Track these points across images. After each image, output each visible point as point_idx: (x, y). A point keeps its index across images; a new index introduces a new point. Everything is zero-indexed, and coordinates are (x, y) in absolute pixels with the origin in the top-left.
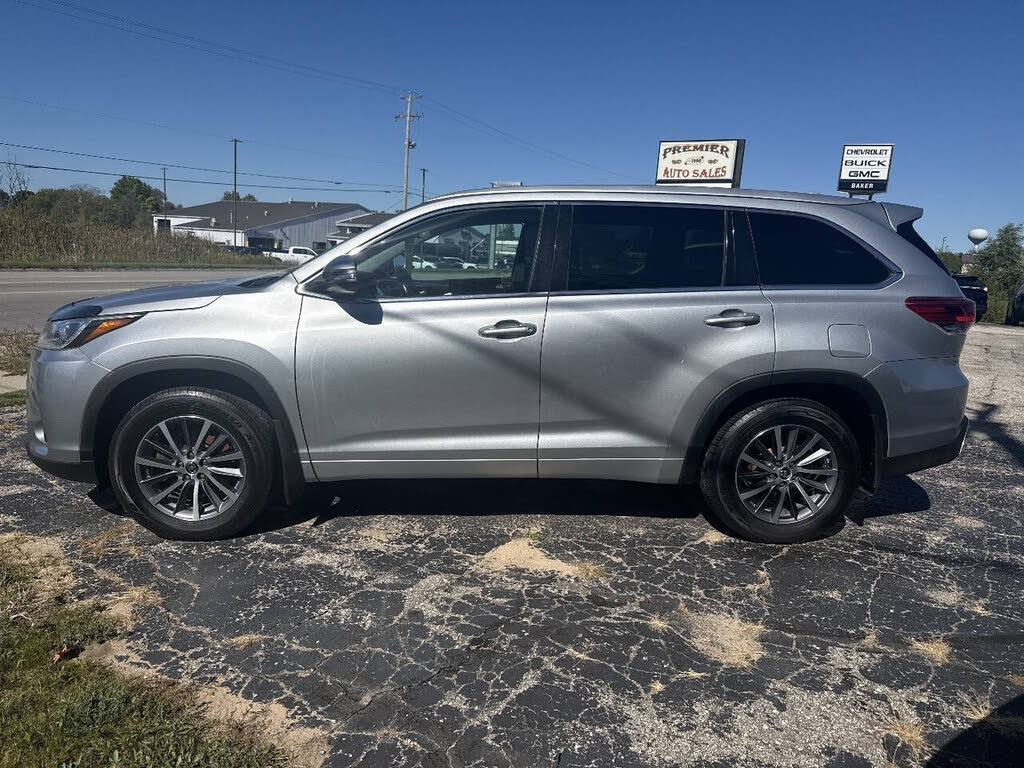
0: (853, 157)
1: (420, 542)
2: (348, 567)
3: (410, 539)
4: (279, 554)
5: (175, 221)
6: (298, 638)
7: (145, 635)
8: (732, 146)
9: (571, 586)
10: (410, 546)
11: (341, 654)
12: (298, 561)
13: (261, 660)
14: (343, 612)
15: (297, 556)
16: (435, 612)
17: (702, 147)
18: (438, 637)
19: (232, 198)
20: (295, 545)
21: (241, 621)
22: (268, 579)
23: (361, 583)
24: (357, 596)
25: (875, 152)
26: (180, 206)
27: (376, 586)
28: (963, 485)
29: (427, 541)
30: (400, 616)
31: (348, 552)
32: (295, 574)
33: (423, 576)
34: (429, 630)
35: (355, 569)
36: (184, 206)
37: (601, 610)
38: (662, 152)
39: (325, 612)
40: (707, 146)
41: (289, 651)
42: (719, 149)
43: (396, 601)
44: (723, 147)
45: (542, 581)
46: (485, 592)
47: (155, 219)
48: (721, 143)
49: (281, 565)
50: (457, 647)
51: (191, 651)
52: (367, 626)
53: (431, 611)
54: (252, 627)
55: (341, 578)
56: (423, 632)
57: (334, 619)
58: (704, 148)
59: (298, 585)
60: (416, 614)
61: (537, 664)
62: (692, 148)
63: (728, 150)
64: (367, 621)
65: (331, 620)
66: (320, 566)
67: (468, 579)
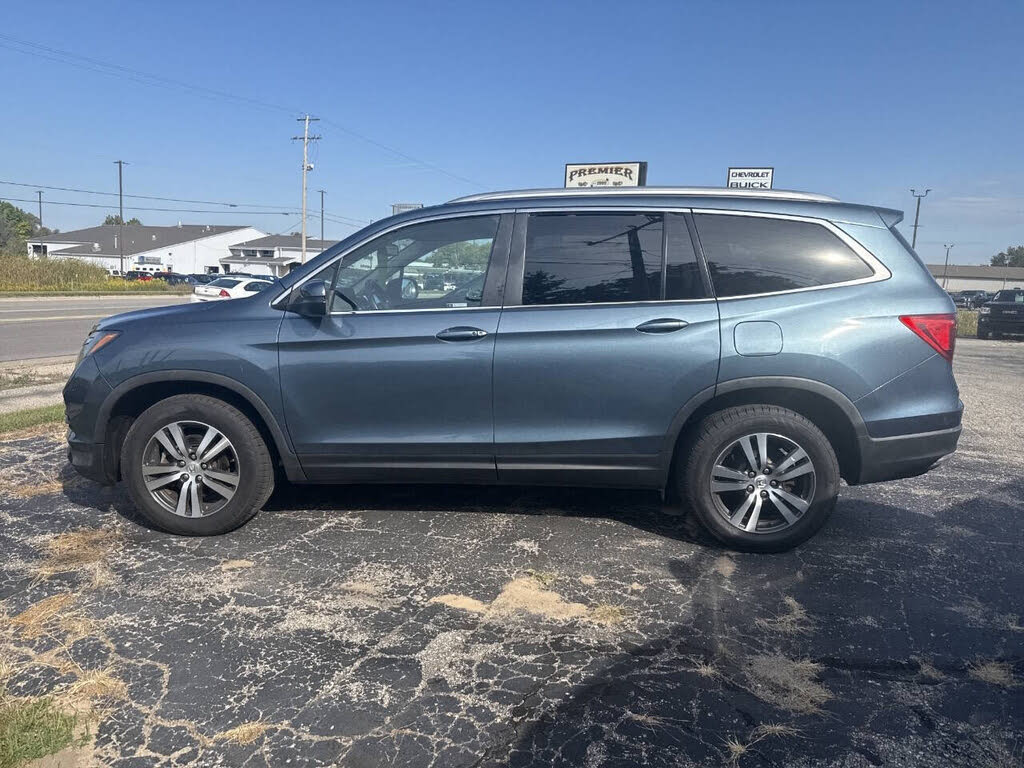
0: (737, 180)
1: (415, 593)
2: (343, 630)
3: (403, 589)
4: (258, 619)
5: (51, 247)
6: (306, 724)
7: (113, 737)
8: (636, 168)
9: (598, 634)
10: (405, 598)
11: (365, 741)
12: (282, 626)
13: (267, 757)
14: (353, 687)
15: (281, 620)
16: (460, 679)
17: (606, 170)
18: (472, 710)
19: (114, 222)
20: (274, 607)
21: (232, 709)
22: (252, 651)
23: (364, 650)
24: (363, 666)
25: (758, 174)
26: (56, 232)
27: (382, 650)
28: (937, 493)
29: (422, 591)
30: (421, 687)
31: (337, 611)
32: (282, 643)
33: (433, 635)
34: (459, 702)
35: (351, 631)
36: (61, 232)
37: (641, 660)
38: (569, 175)
39: (331, 689)
40: (611, 169)
41: (300, 743)
42: (623, 171)
43: (411, 669)
44: (626, 170)
45: (564, 630)
46: (507, 647)
47: (29, 245)
48: (624, 166)
49: (263, 633)
50: (499, 720)
51: (177, 754)
52: (386, 702)
53: (454, 678)
54: (247, 715)
55: (338, 644)
56: (452, 704)
57: (344, 696)
58: (609, 171)
59: (290, 657)
60: (438, 683)
61: (596, 734)
62: (597, 171)
63: (631, 172)
64: (384, 695)
65: (341, 699)
66: (310, 630)
67: (483, 636)
